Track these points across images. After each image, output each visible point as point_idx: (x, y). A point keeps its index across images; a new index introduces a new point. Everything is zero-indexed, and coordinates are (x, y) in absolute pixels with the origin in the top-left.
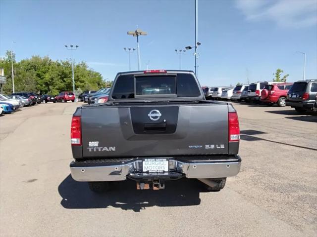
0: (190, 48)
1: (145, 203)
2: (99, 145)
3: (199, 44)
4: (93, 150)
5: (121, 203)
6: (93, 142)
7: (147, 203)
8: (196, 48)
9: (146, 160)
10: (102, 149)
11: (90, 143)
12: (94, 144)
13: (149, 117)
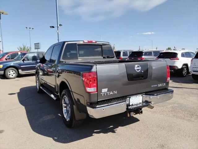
0: (53, 27)
1: (111, 127)
2: (108, 91)
3: (60, 25)
4: (104, 94)
5: (98, 131)
6: (104, 89)
7: (112, 126)
8: (58, 27)
9: (132, 97)
10: (109, 93)
11: (103, 90)
12: (105, 90)
13: (135, 70)
